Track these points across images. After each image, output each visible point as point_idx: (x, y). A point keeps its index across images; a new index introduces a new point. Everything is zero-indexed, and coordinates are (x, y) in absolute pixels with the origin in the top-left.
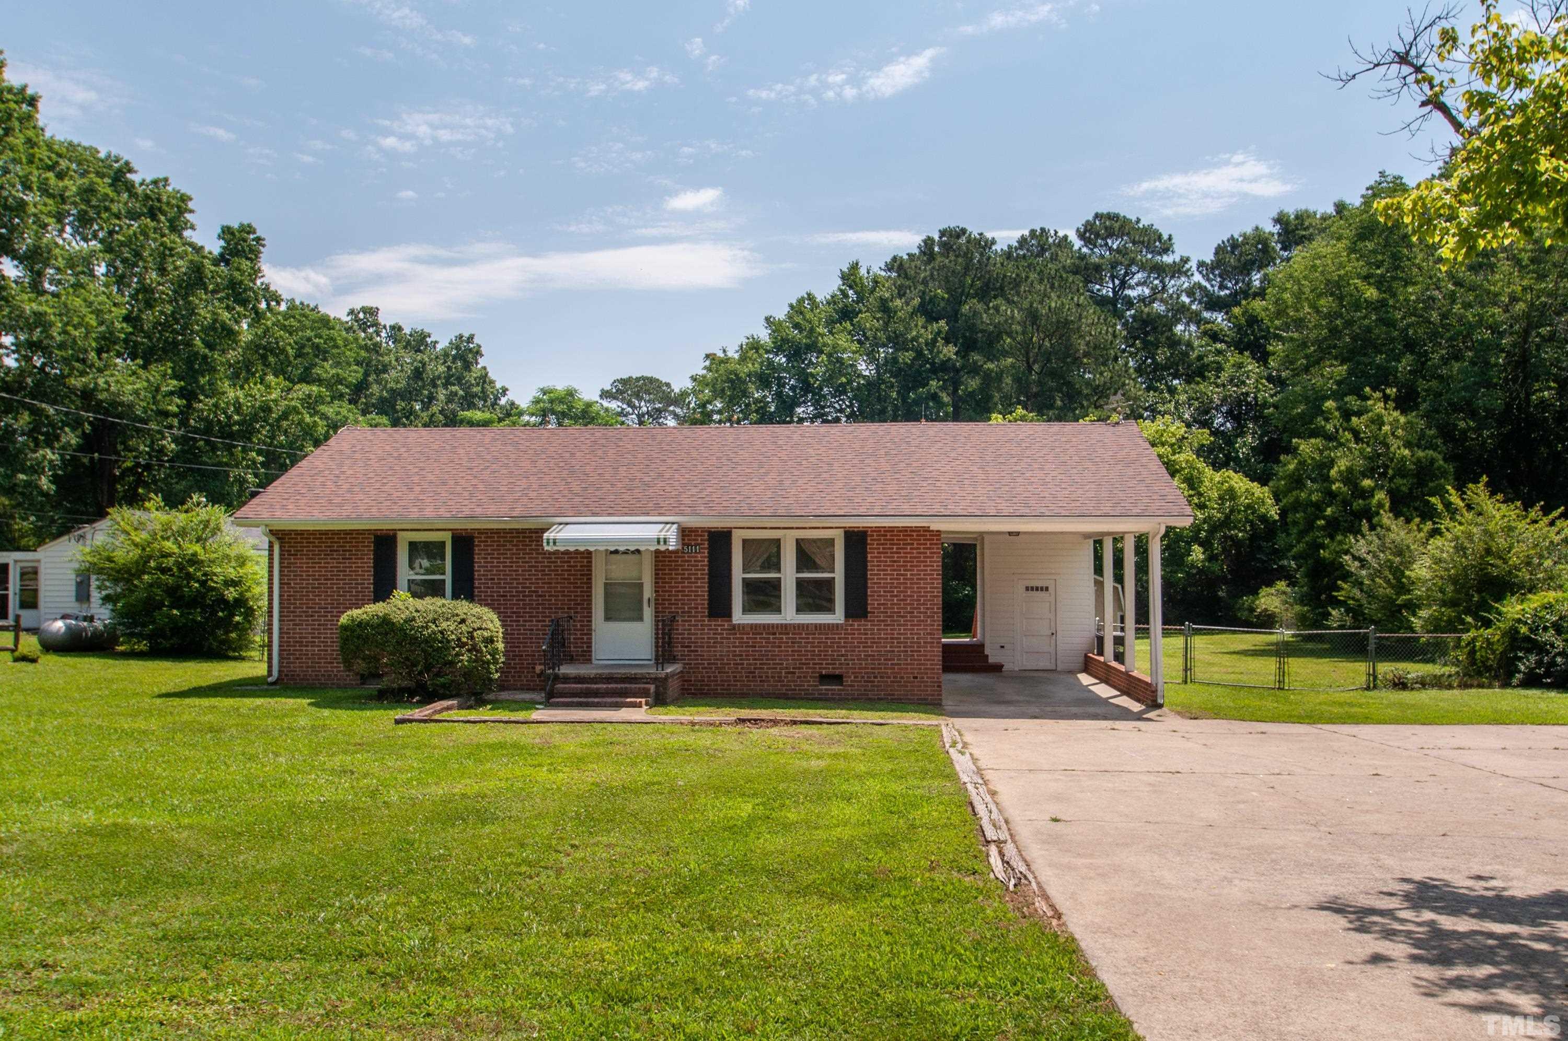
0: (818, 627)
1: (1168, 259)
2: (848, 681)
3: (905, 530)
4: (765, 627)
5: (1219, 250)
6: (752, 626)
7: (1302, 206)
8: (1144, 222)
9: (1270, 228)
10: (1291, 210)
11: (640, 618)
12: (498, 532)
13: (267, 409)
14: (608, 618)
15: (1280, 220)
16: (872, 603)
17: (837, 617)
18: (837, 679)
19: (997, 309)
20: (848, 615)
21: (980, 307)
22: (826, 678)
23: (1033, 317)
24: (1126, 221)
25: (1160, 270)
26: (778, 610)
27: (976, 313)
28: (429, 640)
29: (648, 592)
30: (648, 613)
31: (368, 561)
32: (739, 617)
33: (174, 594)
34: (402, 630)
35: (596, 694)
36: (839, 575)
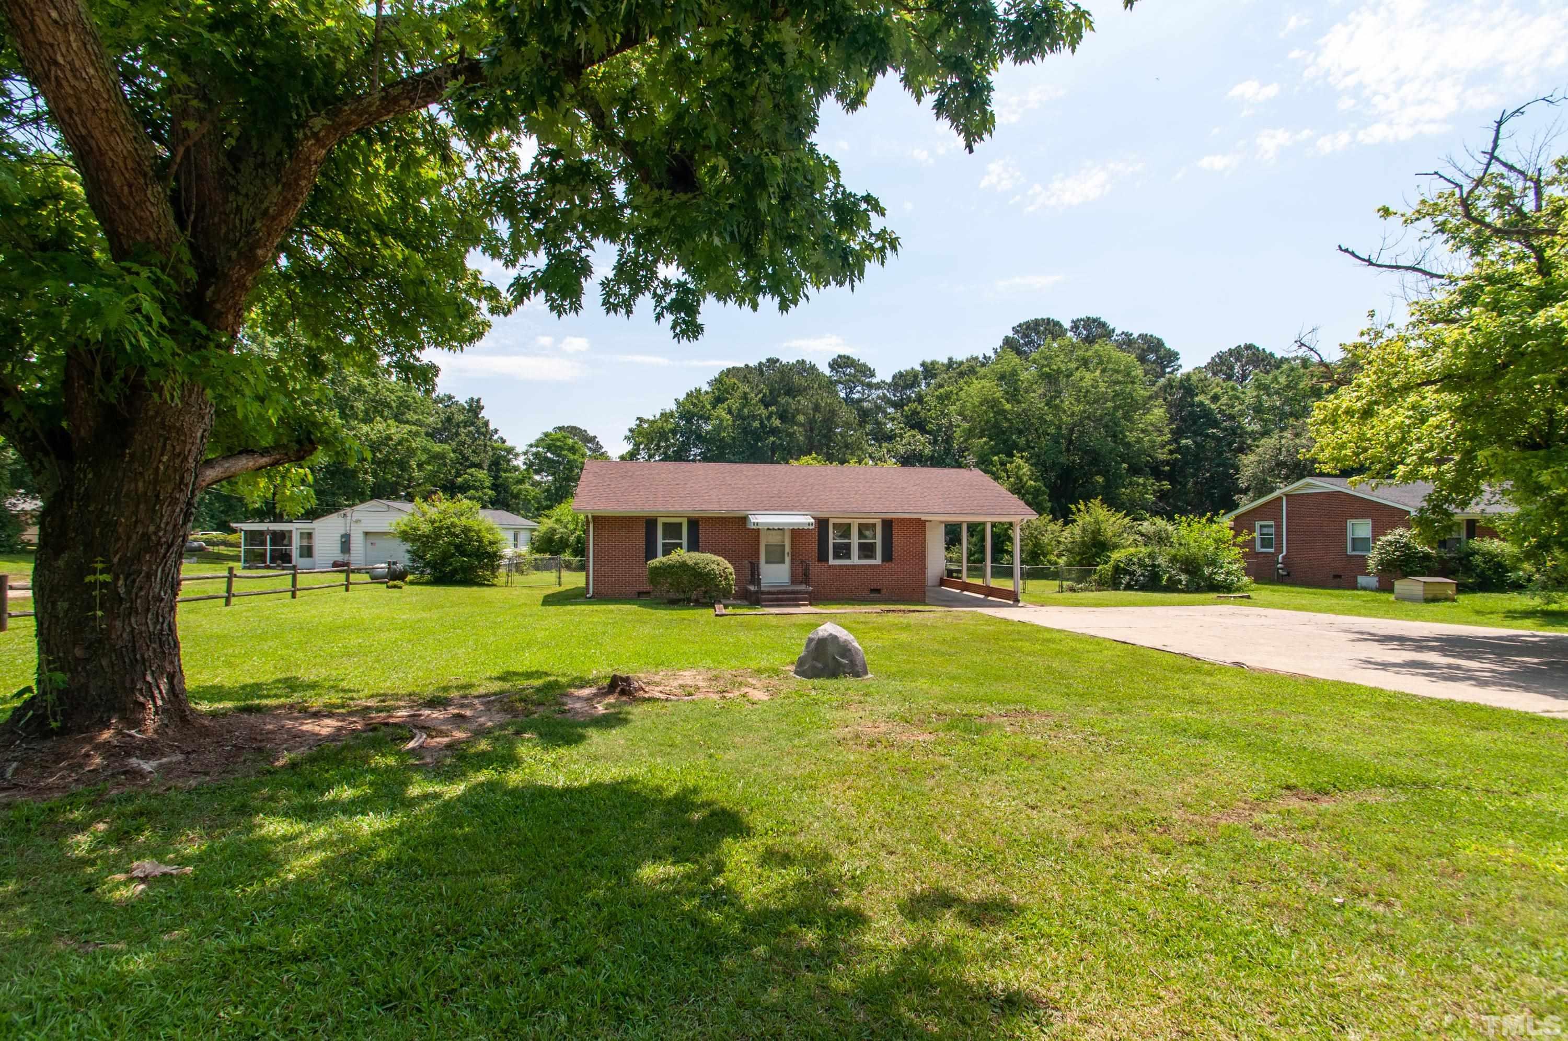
0: (870, 566)
1: (875, 381)
2: (884, 592)
3: (910, 520)
4: (845, 566)
5: (894, 377)
6: (840, 566)
7: (933, 359)
8: (862, 361)
9: (919, 368)
10: (928, 360)
11: (783, 562)
12: (711, 518)
13: (389, 438)
14: (767, 562)
15: (923, 364)
16: (895, 555)
17: (878, 561)
18: (878, 591)
19: (799, 401)
20: (883, 561)
21: (791, 400)
22: (874, 591)
23: (817, 408)
24: (853, 360)
25: (870, 386)
26: (849, 558)
27: (788, 403)
28: (708, 574)
29: (787, 549)
30: (787, 559)
31: (642, 533)
32: (832, 562)
33: (460, 549)
34: (693, 569)
35: (781, 600)
36: (878, 541)
